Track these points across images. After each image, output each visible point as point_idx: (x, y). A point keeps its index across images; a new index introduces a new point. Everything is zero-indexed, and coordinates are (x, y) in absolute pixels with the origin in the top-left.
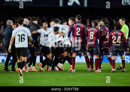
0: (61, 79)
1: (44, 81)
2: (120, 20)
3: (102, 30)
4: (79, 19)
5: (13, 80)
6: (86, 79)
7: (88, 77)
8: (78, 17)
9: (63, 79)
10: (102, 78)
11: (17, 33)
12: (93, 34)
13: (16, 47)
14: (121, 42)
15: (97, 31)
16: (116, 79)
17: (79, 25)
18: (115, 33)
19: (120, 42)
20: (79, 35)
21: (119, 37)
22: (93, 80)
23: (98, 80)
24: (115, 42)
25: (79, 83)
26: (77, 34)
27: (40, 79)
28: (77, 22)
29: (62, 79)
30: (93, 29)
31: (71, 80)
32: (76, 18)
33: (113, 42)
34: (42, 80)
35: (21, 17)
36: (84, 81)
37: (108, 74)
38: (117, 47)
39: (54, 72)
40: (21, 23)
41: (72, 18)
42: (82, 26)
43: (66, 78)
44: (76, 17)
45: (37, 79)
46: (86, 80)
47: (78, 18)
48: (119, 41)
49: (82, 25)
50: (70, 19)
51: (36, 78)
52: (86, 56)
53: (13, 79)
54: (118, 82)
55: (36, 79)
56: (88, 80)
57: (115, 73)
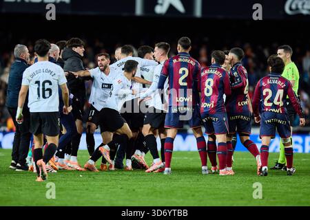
0: (136, 190)
1: (97, 195)
2: (280, 51)
3: (235, 74)
4: (185, 47)
5: (21, 192)
6: (198, 192)
7: (203, 186)
8: (182, 41)
9: (142, 190)
10: (237, 188)
11: (32, 76)
12: (212, 84)
13: (31, 111)
14: (285, 103)
15: (220, 75)
16: (270, 190)
17: (186, 60)
18: (269, 82)
19: (281, 104)
20: (186, 84)
21: (280, 92)
22: (214, 194)
23: (227, 193)
24: (271, 104)
25: (181, 200)
26: (181, 83)
27: (87, 189)
28: (181, 53)
29: (139, 190)
30: (211, 72)
31: (161, 193)
32: (179, 45)
33: (266, 104)
34: (93, 191)
35: (43, 38)
36: (193, 196)
37: (249, 180)
38: (275, 115)
39: (120, 173)
40: (43, 52)
41: (163, 43)
42: (193, 63)
43: (148, 189)
44: (179, 41)
45: (81, 190)
46: (197, 194)
47: (182, 43)
48: (279, 101)
49: (191, 62)
50: (159, 47)
51: (75, 188)
52: (198, 136)
53: (21, 190)
54: (274, 199)
55: (75, 190)
56: (203, 193)
57: (266, 177)
